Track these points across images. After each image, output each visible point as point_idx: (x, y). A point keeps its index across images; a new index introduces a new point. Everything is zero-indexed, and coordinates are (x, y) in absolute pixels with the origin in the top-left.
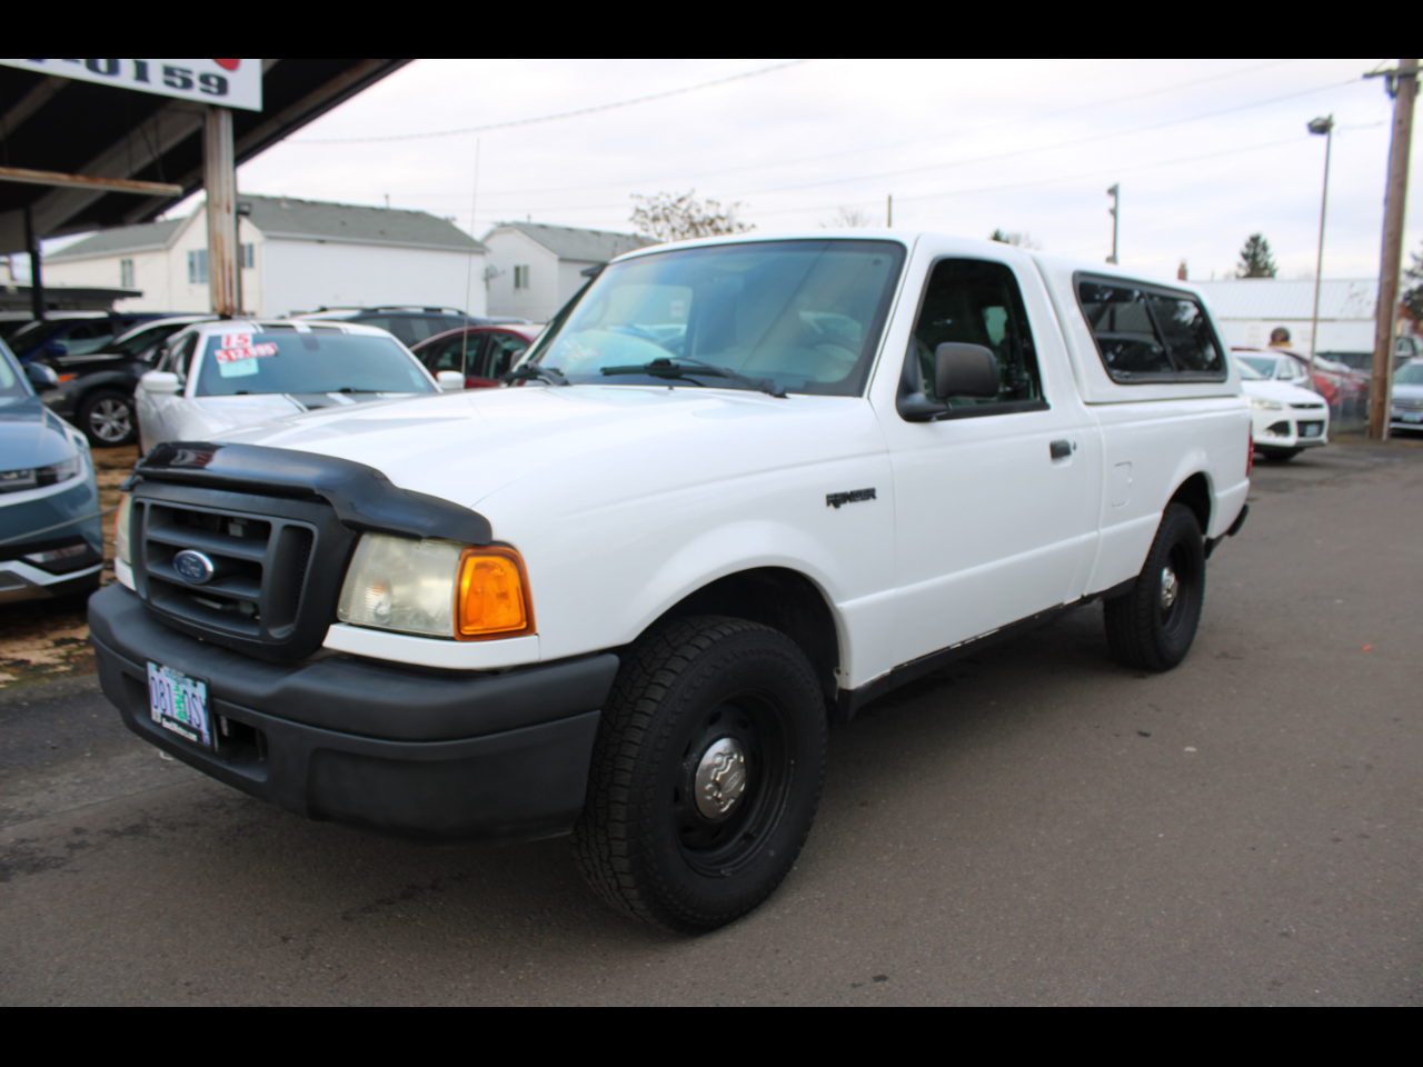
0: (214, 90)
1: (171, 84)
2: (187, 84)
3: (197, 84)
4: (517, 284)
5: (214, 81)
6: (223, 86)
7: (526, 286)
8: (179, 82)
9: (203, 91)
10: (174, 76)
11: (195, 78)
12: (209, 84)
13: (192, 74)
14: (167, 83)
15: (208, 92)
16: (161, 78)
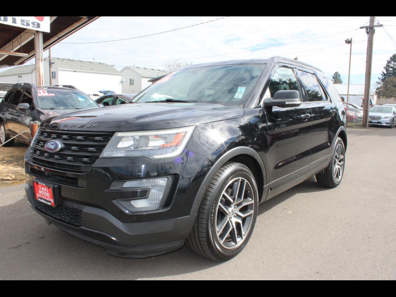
0: (36, 26)
2: (28, 25)
3: (31, 25)
4: (131, 84)
5: (36, 24)
6: (39, 26)
7: (133, 84)
8: (25, 24)
9: (33, 26)
10: (24, 22)
11: (30, 23)
12: (34, 25)
13: (29, 21)
14: (22, 24)
15: (34, 27)
16: (20, 22)
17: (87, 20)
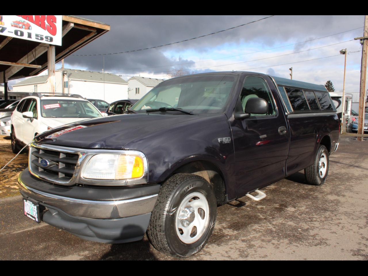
0: (49, 40)
1: (38, 39)
2: (42, 39)
3: (45, 39)
4: (136, 93)
5: (49, 38)
6: (51, 40)
7: (139, 93)
8: (39, 38)
9: (46, 40)
10: (38, 37)
11: (44, 37)
12: (48, 39)
13: (43, 36)
14: (36, 38)
15: (48, 41)
16: (35, 37)
17: (96, 34)
